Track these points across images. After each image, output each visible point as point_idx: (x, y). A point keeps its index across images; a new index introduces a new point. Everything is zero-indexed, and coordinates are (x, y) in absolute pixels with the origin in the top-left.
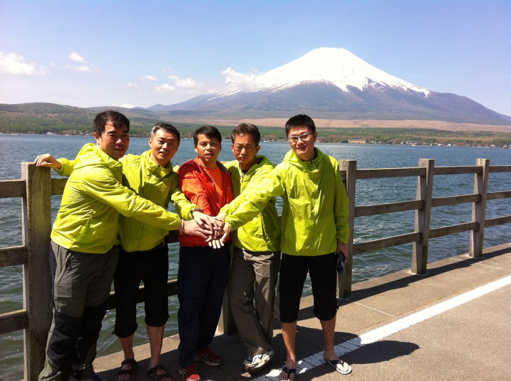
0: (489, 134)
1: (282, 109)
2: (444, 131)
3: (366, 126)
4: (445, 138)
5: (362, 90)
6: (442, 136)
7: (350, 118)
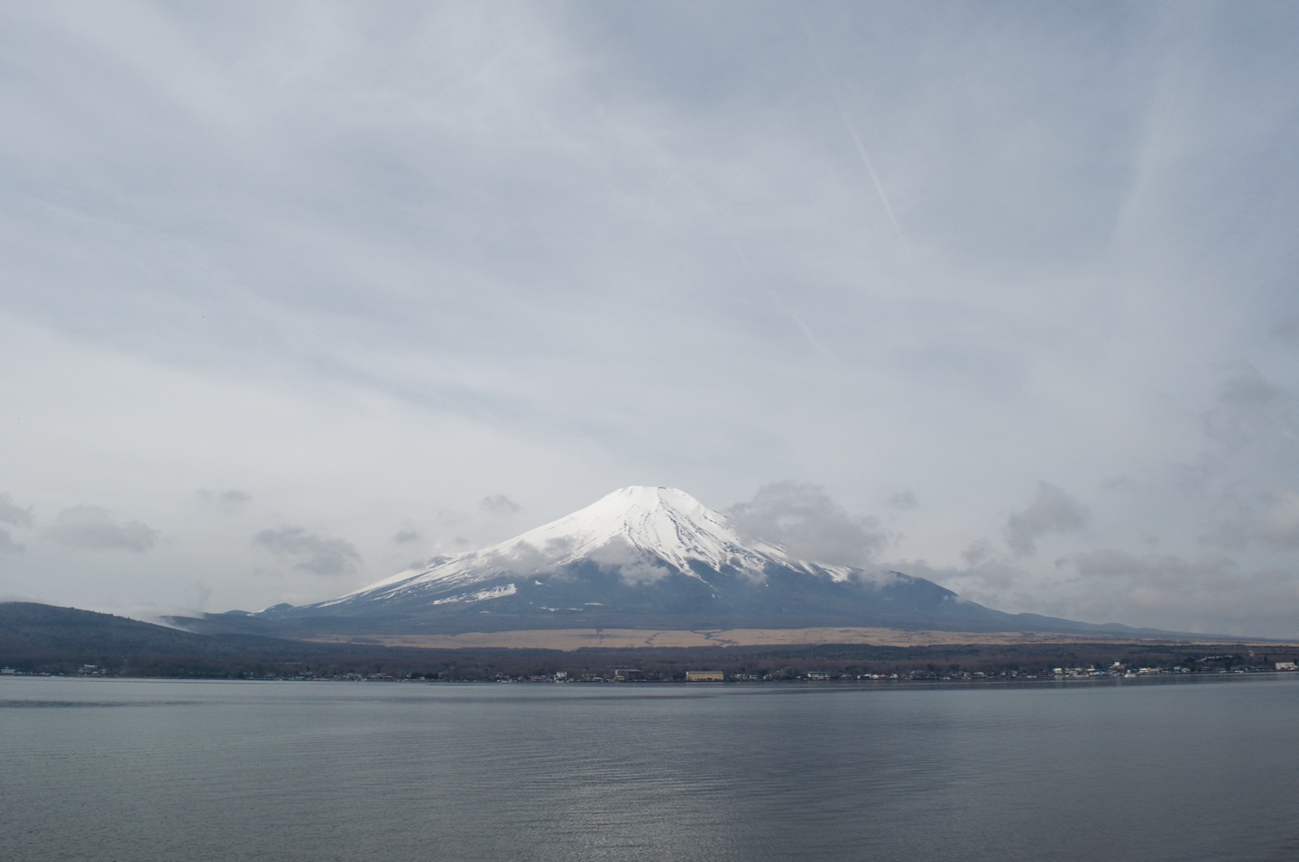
0: (973, 651)
2: (887, 648)
3: (727, 642)
4: (887, 662)
5: (717, 568)
6: (880, 659)
7: (694, 628)
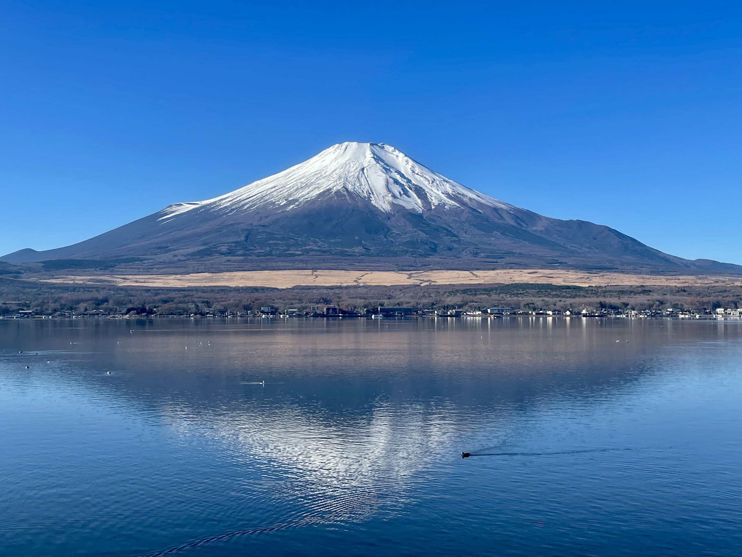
0: (645, 291)
1: (274, 252)
6: (559, 296)
7: (400, 269)
